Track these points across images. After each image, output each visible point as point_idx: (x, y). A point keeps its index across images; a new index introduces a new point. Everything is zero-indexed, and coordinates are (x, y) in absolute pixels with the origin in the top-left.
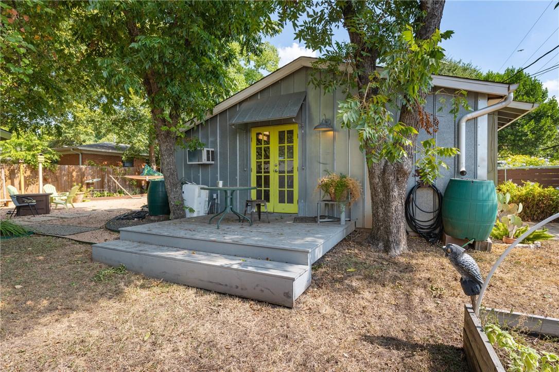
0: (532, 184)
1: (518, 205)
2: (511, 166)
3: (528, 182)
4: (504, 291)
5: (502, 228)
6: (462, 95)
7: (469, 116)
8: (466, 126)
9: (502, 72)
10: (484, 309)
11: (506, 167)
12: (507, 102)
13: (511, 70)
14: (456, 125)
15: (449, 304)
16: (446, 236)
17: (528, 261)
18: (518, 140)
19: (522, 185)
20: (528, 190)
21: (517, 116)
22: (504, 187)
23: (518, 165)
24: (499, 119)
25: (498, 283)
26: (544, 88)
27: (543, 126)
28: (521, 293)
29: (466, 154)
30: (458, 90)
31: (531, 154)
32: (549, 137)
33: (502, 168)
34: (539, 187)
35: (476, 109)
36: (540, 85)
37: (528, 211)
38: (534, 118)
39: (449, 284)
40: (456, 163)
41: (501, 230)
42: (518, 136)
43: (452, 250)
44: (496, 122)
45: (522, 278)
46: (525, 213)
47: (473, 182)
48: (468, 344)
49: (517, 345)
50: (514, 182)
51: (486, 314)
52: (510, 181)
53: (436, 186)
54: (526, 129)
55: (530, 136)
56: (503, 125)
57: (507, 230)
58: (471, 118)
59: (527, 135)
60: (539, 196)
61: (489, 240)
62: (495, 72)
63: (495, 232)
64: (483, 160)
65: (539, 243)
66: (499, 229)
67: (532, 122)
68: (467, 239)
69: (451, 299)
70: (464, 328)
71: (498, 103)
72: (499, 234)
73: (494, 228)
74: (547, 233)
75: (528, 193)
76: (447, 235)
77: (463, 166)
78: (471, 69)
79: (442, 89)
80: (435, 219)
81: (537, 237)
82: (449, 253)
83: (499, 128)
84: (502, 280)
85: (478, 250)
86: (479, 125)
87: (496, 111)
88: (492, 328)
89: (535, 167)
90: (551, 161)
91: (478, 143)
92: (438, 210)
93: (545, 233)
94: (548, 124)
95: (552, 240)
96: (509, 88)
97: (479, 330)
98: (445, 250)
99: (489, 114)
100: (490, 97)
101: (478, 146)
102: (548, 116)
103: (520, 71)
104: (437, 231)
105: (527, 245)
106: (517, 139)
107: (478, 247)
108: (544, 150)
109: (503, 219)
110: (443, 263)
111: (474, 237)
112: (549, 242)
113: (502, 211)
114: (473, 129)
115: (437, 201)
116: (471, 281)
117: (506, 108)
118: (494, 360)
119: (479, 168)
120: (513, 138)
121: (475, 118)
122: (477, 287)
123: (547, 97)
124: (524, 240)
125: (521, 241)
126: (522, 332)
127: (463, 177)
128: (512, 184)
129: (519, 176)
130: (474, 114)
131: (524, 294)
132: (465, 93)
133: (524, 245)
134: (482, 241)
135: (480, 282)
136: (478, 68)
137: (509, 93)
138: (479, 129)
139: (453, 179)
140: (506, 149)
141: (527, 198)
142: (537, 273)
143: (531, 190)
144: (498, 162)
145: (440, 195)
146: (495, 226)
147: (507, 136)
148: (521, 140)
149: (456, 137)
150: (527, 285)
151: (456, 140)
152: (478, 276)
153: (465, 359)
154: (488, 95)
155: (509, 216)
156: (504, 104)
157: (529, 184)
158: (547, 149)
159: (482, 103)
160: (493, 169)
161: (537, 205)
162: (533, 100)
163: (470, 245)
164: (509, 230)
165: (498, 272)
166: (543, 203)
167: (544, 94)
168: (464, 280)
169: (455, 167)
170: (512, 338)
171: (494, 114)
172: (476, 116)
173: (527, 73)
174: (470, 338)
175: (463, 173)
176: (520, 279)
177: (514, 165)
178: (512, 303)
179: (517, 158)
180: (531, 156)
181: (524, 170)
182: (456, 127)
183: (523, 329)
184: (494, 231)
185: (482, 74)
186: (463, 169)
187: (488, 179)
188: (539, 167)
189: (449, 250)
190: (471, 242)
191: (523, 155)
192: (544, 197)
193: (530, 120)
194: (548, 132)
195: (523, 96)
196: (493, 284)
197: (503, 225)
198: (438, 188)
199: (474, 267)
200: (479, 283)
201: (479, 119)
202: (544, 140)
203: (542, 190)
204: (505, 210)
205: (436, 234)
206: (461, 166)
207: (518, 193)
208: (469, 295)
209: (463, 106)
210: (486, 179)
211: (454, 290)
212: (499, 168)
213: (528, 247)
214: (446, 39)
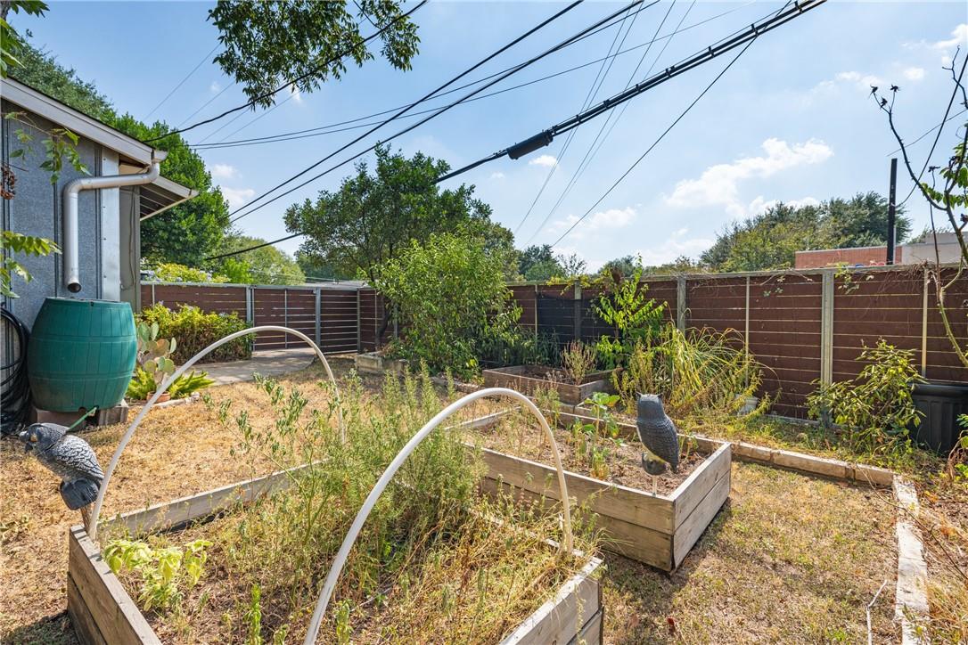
0: (190, 308)
1: (170, 341)
2: (162, 281)
3: (186, 306)
4: (145, 480)
5: (145, 381)
6: (66, 138)
7: (85, 183)
8: (80, 200)
9: (149, 125)
10: (105, 523)
11: (154, 282)
12: (151, 176)
13: (163, 127)
14: (59, 194)
15: (40, 543)
16: (39, 411)
17: (181, 424)
18: (173, 241)
19: (177, 310)
20: (185, 317)
21: (169, 203)
22: (151, 314)
23: (171, 281)
24: (142, 201)
25: (136, 471)
26: (206, 171)
27: (207, 225)
28: (169, 474)
29: (79, 252)
30: (61, 127)
31: (191, 264)
32: (214, 242)
33: (149, 283)
34: (200, 312)
35: (98, 173)
36: (202, 165)
37: (186, 350)
38: (195, 210)
39: (42, 504)
40: (60, 268)
41: (145, 383)
42: (174, 234)
43: (40, 435)
44: (138, 204)
45: (173, 451)
46: (181, 352)
47: (92, 304)
48: (76, 598)
49: (153, 553)
50: (166, 305)
51: (108, 528)
52: (161, 303)
53: (14, 312)
54: (184, 225)
55: (190, 237)
56: (149, 212)
57: (153, 382)
58: (89, 187)
59: (186, 235)
60: (200, 326)
61: (124, 404)
62: (138, 119)
63: (134, 388)
64: (113, 267)
65: (197, 393)
66: (140, 382)
67: (193, 216)
68: (83, 410)
69: (45, 532)
70: (69, 574)
71: (137, 174)
72: (141, 390)
73: (132, 381)
74: (207, 379)
75: (185, 322)
76: (41, 409)
77: (73, 275)
78: (94, 98)
79: (21, 113)
80: (11, 382)
81: (195, 386)
82: (34, 442)
83: (142, 216)
84: (142, 463)
85: (104, 424)
86: (104, 203)
87: (137, 185)
88: (116, 546)
89: (195, 284)
90: (214, 276)
91: (104, 236)
92: (17, 362)
93: (205, 378)
94: (212, 224)
95: (212, 387)
96: (153, 153)
97: (93, 561)
98: (27, 439)
99: (123, 189)
100: (124, 160)
101: (104, 242)
102: (212, 213)
103: (175, 132)
104: (16, 407)
105: (181, 400)
106: (173, 238)
107: (104, 420)
108: (208, 260)
109: (146, 366)
110: (30, 468)
111: (95, 404)
112: (209, 390)
113: (146, 353)
114: (93, 209)
115: (16, 343)
116: (82, 481)
117: (151, 185)
118: (117, 594)
119: (104, 280)
120: (166, 236)
121: (96, 189)
122: (92, 489)
123: (211, 184)
124: (177, 394)
125: (173, 395)
126: (163, 532)
127: (74, 295)
128: (164, 308)
129: (173, 296)
130: (95, 182)
131: (174, 473)
132: (76, 138)
133: (178, 401)
134: (111, 408)
135: (98, 478)
136: (107, 101)
137: (154, 163)
138: (104, 211)
139: (53, 298)
140: (157, 253)
141: (183, 331)
142: (193, 438)
143: (189, 317)
144: (142, 272)
145: (22, 332)
146: (134, 378)
147: (157, 232)
148: (177, 241)
149: (59, 217)
150: (179, 458)
151: (59, 223)
152: (94, 469)
153: (71, 626)
154: (120, 155)
155: (157, 359)
156: (145, 177)
157: (186, 309)
158: (211, 259)
159: (109, 167)
160: (134, 284)
161: (197, 339)
162: (193, 183)
163: (88, 419)
164: (156, 382)
165: (136, 454)
166: (204, 336)
167: (208, 179)
168: (66, 484)
169: (56, 276)
170: (146, 546)
171: (133, 190)
172: (99, 186)
173: (185, 140)
174: (79, 584)
175: (73, 288)
176: (169, 453)
177: (166, 279)
178: (156, 494)
179: (171, 269)
180: (190, 267)
181: (180, 287)
182: (59, 198)
183: (164, 526)
184: (132, 386)
185: (114, 114)
186: (75, 280)
187: (122, 300)
188: (199, 284)
189: (35, 436)
190: (92, 413)
191: (178, 264)
192: (205, 327)
193: (190, 213)
194: (213, 236)
195: (179, 173)
196: (127, 476)
197: (147, 376)
198: (18, 317)
199: (87, 454)
200: (97, 481)
201: (104, 192)
202: (207, 245)
203: (203, 318)
204: (151, 351)
205: (13, 413)
206: (70, 274)
207: (172, 322)
208: (77, 509)
209: (71, 161)
210: (119, 300)
211: (52, 512)
212: (143, 282)
213: (182, 403)
214: (30, 12)
